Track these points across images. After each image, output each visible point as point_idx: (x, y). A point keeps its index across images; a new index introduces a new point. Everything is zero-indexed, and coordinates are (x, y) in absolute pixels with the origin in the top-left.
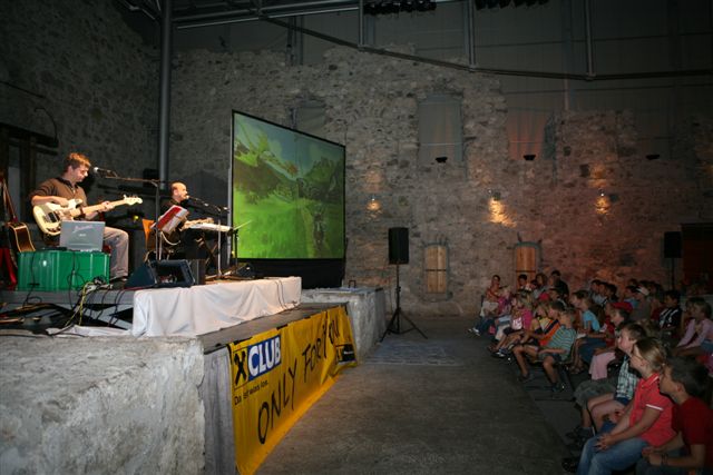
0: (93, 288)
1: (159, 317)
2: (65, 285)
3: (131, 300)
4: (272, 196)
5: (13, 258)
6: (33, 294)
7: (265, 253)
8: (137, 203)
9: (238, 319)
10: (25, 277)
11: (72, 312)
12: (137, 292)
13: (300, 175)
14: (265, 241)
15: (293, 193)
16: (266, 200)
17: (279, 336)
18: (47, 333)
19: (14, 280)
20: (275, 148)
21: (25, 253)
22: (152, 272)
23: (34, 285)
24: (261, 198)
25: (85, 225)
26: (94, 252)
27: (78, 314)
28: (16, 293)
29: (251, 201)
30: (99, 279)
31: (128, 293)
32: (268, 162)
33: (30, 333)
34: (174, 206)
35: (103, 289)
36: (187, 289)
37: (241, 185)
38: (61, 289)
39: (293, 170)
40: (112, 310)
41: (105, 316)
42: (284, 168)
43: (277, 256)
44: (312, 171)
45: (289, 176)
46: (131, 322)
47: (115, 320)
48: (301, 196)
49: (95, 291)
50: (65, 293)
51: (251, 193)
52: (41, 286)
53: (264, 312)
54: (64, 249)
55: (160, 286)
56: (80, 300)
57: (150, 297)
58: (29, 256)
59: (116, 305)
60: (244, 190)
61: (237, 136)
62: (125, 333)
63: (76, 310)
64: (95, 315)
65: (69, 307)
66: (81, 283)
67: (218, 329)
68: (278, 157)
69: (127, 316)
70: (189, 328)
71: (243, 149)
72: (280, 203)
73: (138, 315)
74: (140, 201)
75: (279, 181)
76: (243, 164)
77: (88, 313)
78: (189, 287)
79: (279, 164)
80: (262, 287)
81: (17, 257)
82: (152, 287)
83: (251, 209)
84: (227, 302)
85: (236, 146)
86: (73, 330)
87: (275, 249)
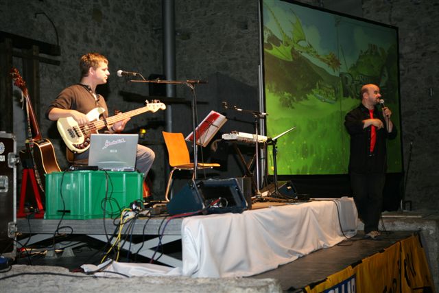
0: (132, 215)
1: (212, 251)
2: (99, 212)
3: (178, 229)
4: (310, 96)
5: (39, 181)
6: (64, 223)
7: (305, 168)
8: (160, 110)
9: (295, 253)
10: (53, 203)
11: (109, 245)
12: (186, 220)
13: (344, 69)
14: (305, 153)
15: (337, 92)
16: (304, 102)
17: (354, 276)
18: (82, 271)
19: (40, 207)
20: (312, 37)
21: (52, 174)
22: (197, 194)
23: (65, 212)
24: (300, 100)
25: (116, 139)
26: (126, 171)
27: (116, 246)
28: (44, 222)
29: (286, 104)
30: (137, 204)
31: (174, 221)
32: (304, 55)
33: (67, 271)
34: (213, 112)
35: (142, 216)
36: (238, 214)
37: (274, 85)
38: (94, 216)
39: (335, 62)
40: (155, 242)
41: (146, 250)
42: (324, 61)
43: (319, 172)
44: (358, 63)
45: (330, 71)
46: (180, 257)
47: (158, 254)
48: (346, 94)
49: (134, 219)
50: (99, 222)
51: (286, 94)
52: (72, 213)
53: (322, 243)
54: (95, 168)
55: (210, 212)
56: (117, 230)
57: (202, 226)
58: (57, 178)
59: (159, 236)
60: (277, 91)
61: (268, 25)
62: (173, 272)
63: (113, 242)
64: (134, 248)
65: (104, 239)
66: (116, 209)
67: (275, 266)
68: (316, 47)
69: (175, 249)
70: (244, 265)
71: (275, 40)
72: (321, 104)
73: (187, 248)
74: (163, 107)
75: (319, 78)
76: (275, 59)
77: (127, 246)
78: (240, 212)
79: (318, 56)
80: (317, 212)
81: (44, 180)
82: (201, 214)
83: (285, 115)
84: (281, 231)
85: (266, 37)
86: (110, 268)
87: (317, 163)
